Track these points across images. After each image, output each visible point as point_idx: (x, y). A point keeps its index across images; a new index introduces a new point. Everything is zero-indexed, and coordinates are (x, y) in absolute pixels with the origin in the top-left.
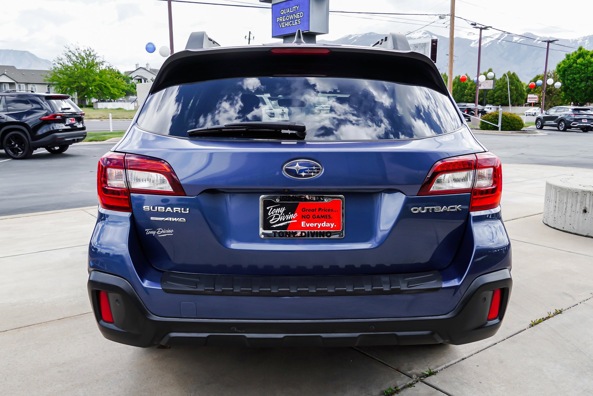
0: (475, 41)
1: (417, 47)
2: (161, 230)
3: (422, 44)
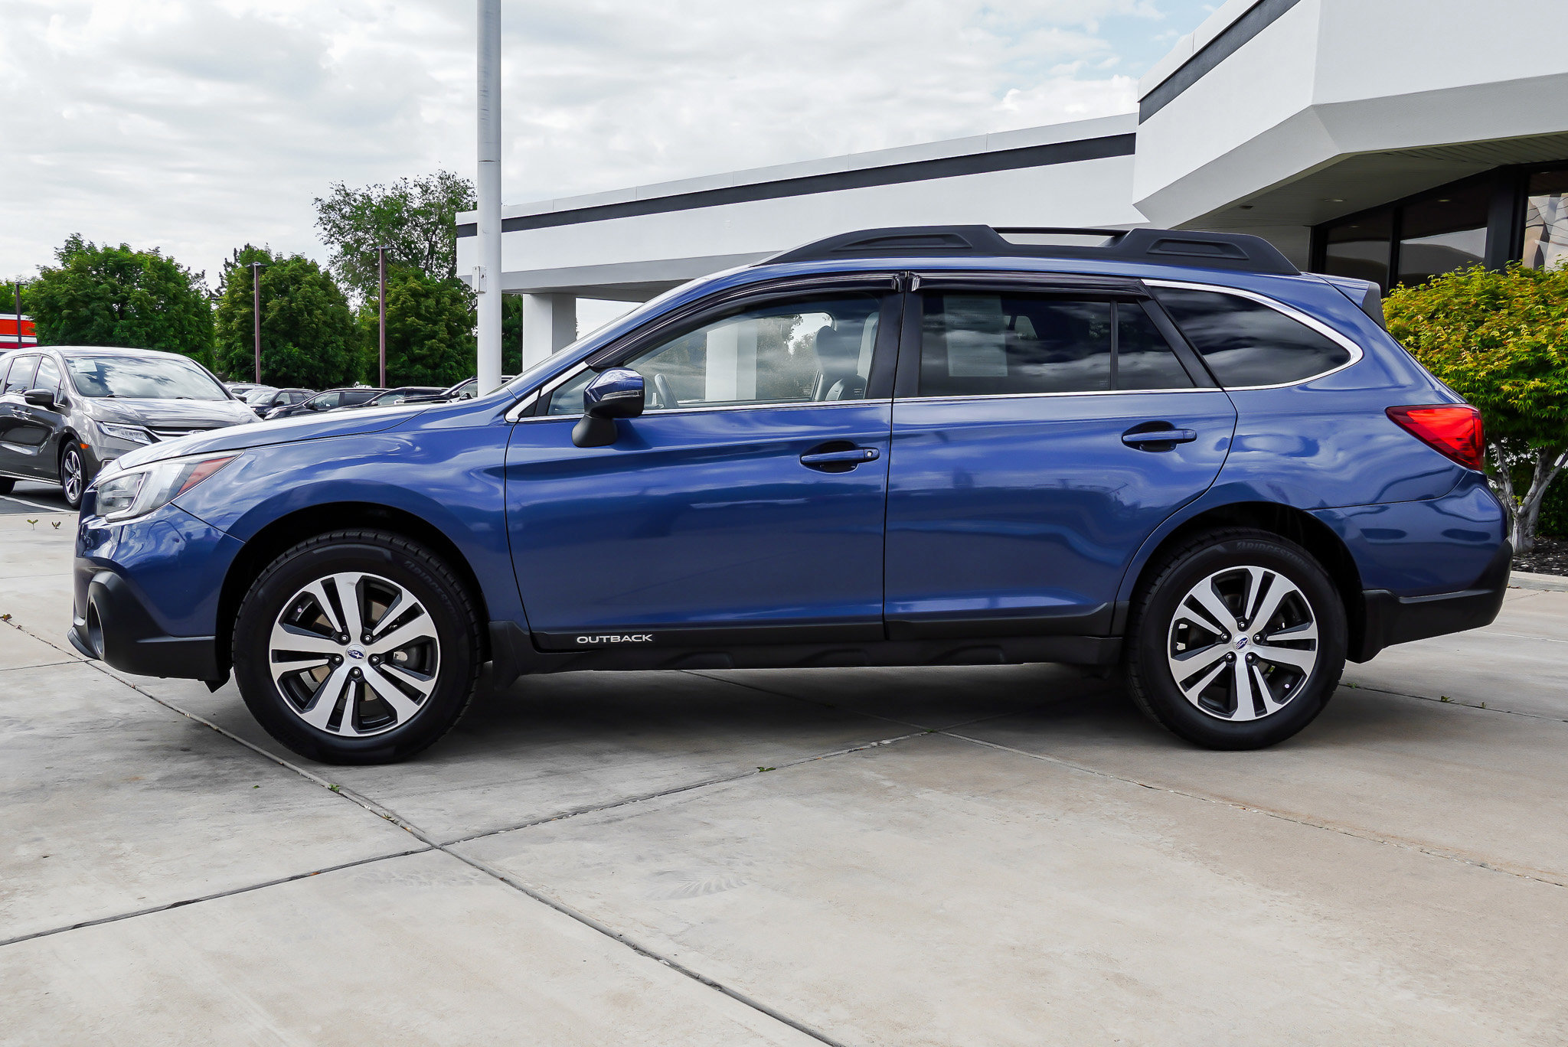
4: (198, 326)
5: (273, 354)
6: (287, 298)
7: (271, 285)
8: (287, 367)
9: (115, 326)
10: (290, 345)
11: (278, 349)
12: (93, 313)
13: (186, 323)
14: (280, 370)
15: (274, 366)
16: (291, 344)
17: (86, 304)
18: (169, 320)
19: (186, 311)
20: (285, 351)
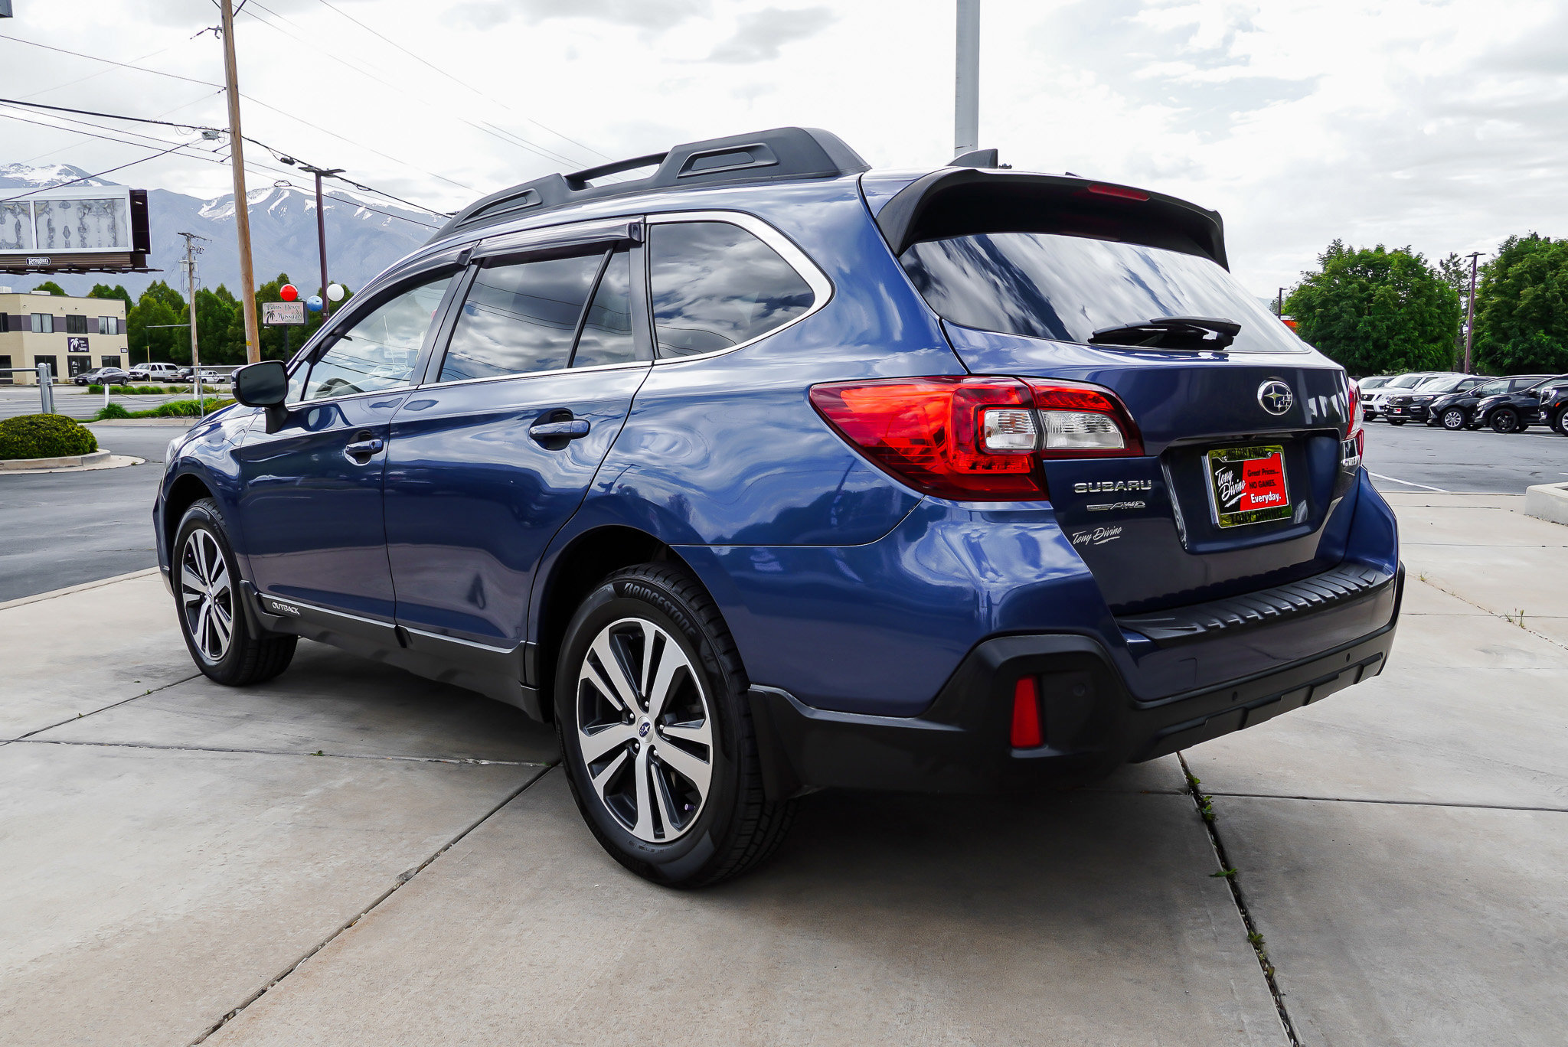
0: (209, 202)
1: (90, 209)
2: (1101, 531)
3: (103, 201)
4: (1439, 317)
5: (1521, 342)
6: (1542, 286)
7: (1526, 272)
8: (1535, 354)
9: (1360, 322)
10: (1541, 333)
11: (1527, 337)
12: (1342, 310)
13: (1427, 315)
14: (1527, 357)
15: (1521, 354)
16: (1542, 331)
17: (1337, 304)
18: (1411, 313)
19: (1428, 303)
20: (1535, 339)
